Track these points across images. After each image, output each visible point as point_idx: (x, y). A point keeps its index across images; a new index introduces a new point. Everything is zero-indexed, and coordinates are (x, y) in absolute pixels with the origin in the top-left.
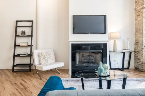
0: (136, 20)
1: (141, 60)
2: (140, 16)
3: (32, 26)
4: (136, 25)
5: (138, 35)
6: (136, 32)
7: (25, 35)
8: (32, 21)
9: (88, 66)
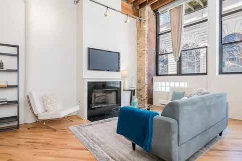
0: (138, 60)
1: (143, 96)
2: (142, 57)
3: (18, 55)
4: (138, 65)
5: (140, 74)
6: (137, 72)
7: (3, 68)
8: (18, 47)
9: (101, 107)
